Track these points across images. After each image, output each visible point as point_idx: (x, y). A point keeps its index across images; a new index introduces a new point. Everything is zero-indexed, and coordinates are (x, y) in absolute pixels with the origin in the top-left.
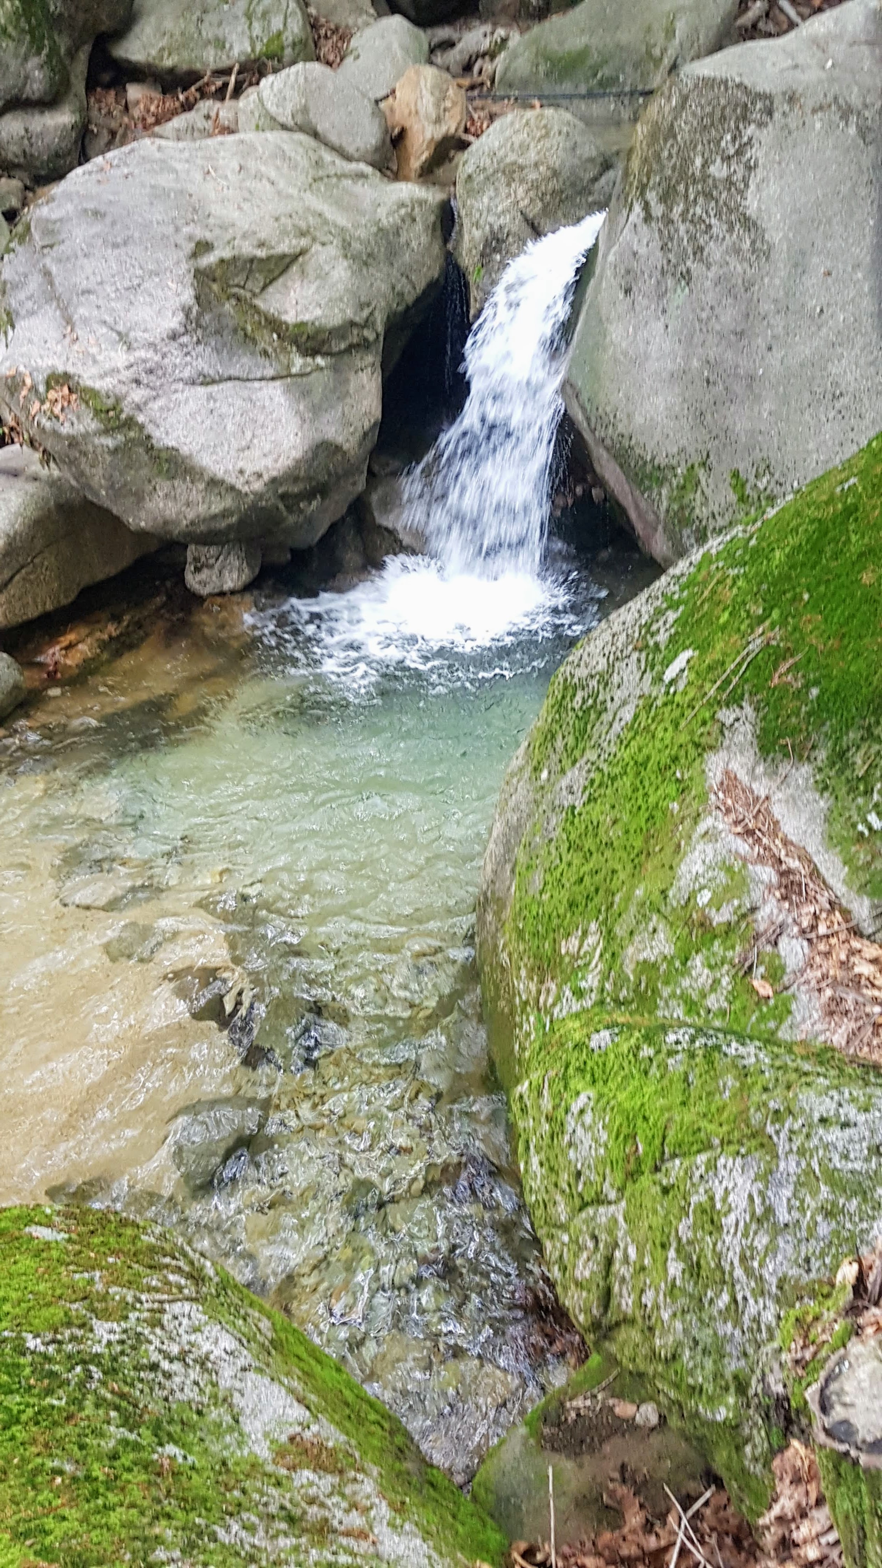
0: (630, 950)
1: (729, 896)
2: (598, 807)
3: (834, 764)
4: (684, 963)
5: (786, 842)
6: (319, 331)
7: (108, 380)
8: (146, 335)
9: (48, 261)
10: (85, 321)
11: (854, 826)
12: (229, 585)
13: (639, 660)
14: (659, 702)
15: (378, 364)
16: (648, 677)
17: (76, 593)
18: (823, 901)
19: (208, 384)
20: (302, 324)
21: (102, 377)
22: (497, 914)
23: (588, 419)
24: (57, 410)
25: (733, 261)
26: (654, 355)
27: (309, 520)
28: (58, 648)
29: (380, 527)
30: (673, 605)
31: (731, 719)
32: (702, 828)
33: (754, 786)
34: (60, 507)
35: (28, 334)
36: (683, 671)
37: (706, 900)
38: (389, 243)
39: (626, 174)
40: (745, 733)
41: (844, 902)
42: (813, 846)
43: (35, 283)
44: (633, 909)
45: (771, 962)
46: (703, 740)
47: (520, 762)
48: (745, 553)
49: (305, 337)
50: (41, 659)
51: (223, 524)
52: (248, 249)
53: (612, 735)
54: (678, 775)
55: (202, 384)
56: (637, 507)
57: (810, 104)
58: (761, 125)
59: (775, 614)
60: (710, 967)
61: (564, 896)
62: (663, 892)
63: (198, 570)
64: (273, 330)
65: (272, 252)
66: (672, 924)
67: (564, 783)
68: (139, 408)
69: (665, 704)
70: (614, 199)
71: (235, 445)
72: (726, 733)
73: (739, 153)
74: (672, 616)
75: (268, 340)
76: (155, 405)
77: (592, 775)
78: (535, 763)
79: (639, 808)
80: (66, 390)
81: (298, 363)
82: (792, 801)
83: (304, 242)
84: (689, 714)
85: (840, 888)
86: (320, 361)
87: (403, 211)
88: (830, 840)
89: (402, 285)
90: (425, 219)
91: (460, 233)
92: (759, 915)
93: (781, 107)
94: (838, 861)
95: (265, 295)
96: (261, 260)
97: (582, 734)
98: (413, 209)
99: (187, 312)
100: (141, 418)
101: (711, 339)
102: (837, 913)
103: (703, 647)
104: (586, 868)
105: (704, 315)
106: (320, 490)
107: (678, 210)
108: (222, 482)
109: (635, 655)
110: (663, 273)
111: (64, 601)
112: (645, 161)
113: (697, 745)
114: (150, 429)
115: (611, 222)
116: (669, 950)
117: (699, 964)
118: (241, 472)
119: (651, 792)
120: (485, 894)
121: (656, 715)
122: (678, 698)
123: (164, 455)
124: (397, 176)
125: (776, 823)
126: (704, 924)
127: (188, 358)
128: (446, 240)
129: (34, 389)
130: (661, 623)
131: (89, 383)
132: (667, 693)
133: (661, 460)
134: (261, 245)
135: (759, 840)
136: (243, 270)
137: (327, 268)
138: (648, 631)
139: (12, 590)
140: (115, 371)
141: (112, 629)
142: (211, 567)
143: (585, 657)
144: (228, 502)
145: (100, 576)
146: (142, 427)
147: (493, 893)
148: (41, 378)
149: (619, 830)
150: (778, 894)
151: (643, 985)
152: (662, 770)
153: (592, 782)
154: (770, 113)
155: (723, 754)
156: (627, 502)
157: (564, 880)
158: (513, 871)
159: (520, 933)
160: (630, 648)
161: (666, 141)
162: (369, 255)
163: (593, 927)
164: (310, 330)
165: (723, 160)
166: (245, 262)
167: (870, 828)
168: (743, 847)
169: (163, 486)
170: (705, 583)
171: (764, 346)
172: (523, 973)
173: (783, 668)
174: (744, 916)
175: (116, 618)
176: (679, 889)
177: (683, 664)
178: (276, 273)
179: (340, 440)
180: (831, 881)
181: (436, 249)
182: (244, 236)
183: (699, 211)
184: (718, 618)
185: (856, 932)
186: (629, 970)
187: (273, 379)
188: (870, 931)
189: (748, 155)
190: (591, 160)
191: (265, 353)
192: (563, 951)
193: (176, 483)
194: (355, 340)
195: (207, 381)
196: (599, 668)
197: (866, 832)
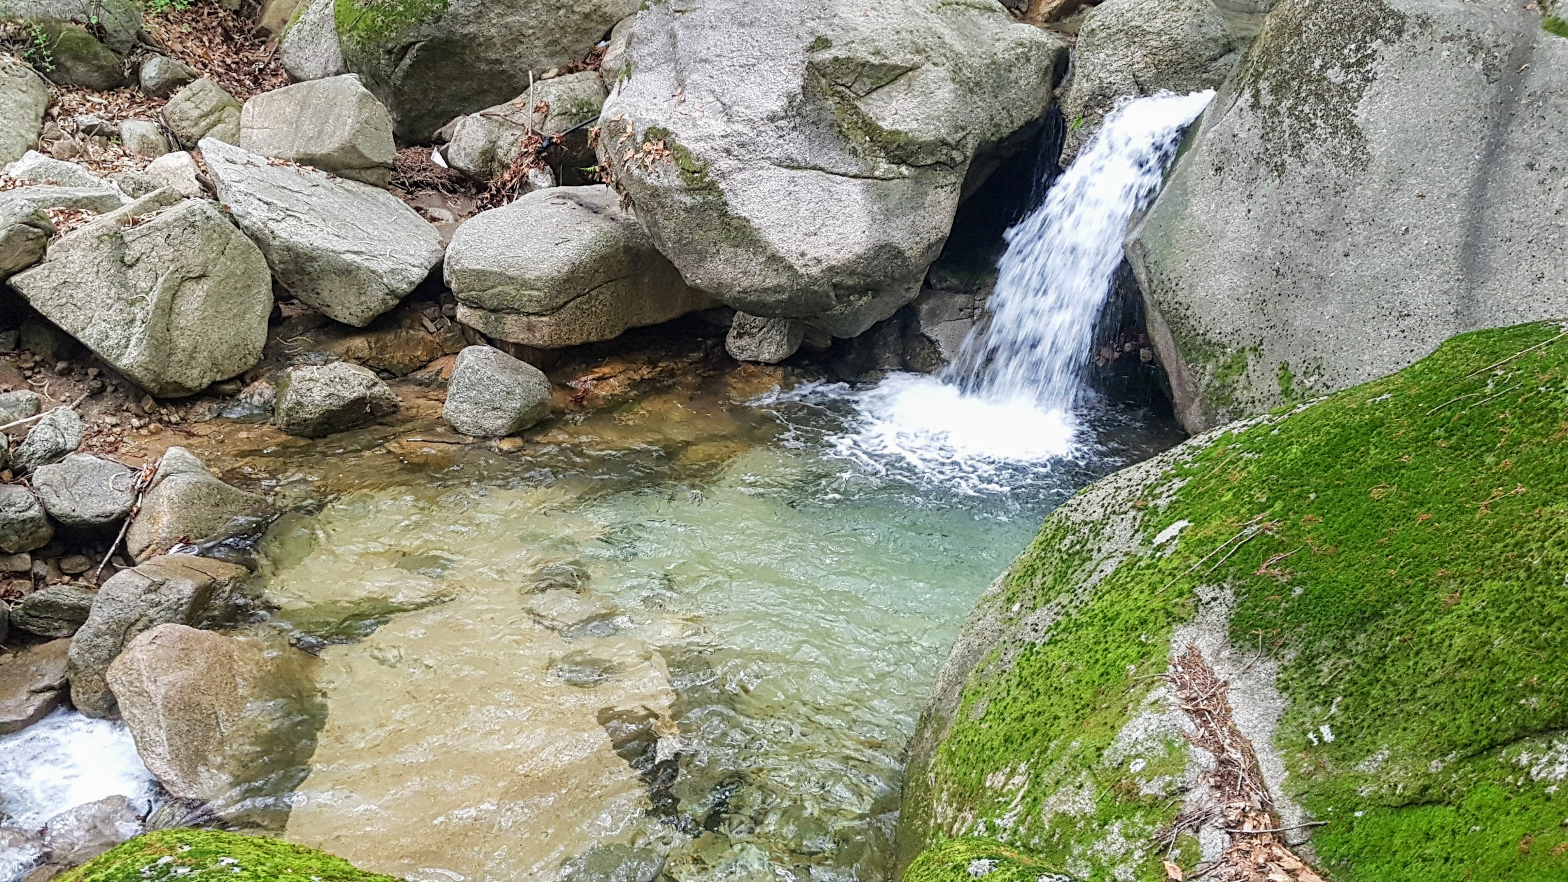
0: (1052, 799)
1: (1162, 770)
2: (1057, 652)
3: (1300, 666)
4: (1101, 826)
5: (1233, 732)
6: (910, 142)
7: (702, 144)
8: (748, 112)
9: (676, 25)
10: (696, 86)
11: (1305, 733)
12: (765, 356)
13: (1135, 518)
14: (1142, 564)
15: (958, 186)
16: (1139, 536)
17: (622, 331)
18: (1256, 798)
19: (793, 168)
20: (897, 133)
21: (697, 140)
22: (936, 732)
23: (1150, 281)
24: (648, 161)
25: (1330, 164)
26: (1231, 235)
27: (856, 314)
28: (591, 377)
29: (923, 335)
30: (1181, 474)
31: (1208, 598)
32: (1152, 696)
33: (1215, 668)
34: (627, 249)
35: (640, 87)
36: (1173, 538)
37: (1138, 768)
38: (999, 76)
39: (1245, 59)
40: (1218, 614)
41: (1276, 805)
42: (1260, 742)
43: (660, 42)
44: (1065, 759)
45: (1189, 846)
46: (1175, 610)
47: (996, 589)
48: (1264, 441)
49: (895, 145)
50: (572, 384)
51: (771, 298)
52: (863, 53)
53: (1088, 585)
54: (1143, 638)
55: (787, 167)
56: (1179, 375)
57: (1442, 32)
58: (1388, 42)
59: (1278, 506)
60: (1127, 837)
61: (1002, 729)
62: (1098, 749)
63: (740, 336)
64: (867, 133)
65: (885, 61)
66: (1099, 784)
67: (1031, 619)
68: (723, 175)
69: (1148, 567)
70: (1227, 81)
71: (804, 229)
72: (1201, 608)
73: (1359, 63)
74: (1178, 484)
75: (859, 140)
76: (739, 177)
77: (1059, 618)
78: (1009, 594)
79: (1097, 661)
80: (661, 145)
81: (883, 167)
82: (1250, 692)
83: (917, 58)
84: (1168, 581)
85: (1276, 792)
86: (904, 169)
87: (1020, 50)
88: (1278, 741)
89: (1002, 118)
90: (1041, 61)
91: (1070, 82)
92: (1187, 797)
93: (1412, 28)
94: (1281, 763)
95: (867, 99)
96: (873, 65)
97: (1062, 577)
98: (1030, 50)
99: (791, 98)
100: (722, 186)
101: (1290, 233)
102: (1266, 816)
103: (1200, 521)
104: (1029, 708)
105: (1288, 208)
106: (873, 289)
107: (1287, 103)
108: (782, 259)
109: (1133, 513)
110: (1257, 160)
111: (608, 336)
112: (1266, 51)
113: (1168, 614)
114: (729, 197)
115: (1218, 102)
116: (1090, 809)
117: (1116, 830)
118: (803, 255)
119: (1112, 648)
120: (930, 709)
121: (1137, 575)
122: (1161, 564)
123: (734, 223)
124: (1024, 17)
125: (1228, 710)
126: (1131, 792)
127: (781, 141)
128: (1055, 85)
129: (632, 137)
130: (1165, 488)
131: (684, 143)
132: (1152, 557)
133: (1212, 336)
134: (877, 53)
135: (1206, 722)
136: (853, 71)
137: (933, 86)
138: (1150, 494)
139: (564, 314)
140: (711, 137)
141: (645, 372)
142: (752, 336)
143: (1084, 503)
144: (783, 280)
145: (648, 321)
146: (721, 193)
147: (937, 710)
148: (641, 129)
149: (1070, 678)
150: (1212, 781)
151: (1055, 838)
152: (1129, 629)
153: (1058, 624)
154: (1399, 33)
155: (1192, 630)
156: (1171, 368)
157: (1006, 715)
158: (961, 694)
159: (952, 755)
160: (1130, 504)
161: (1290, 36)
162: (977, 84)
163: (1023, 767)
164: (902, 140)
165: (1342, 66)
166: (857, 65)
167: (1320, 739)
168: (1189, 725)
169: (727, 251)
170: (1218, 460)
171: (1341, 251)
172: (945, 796)
173: (1273, 559)
174: (1173, 794)
175: (653, 363)
176: (1116, 750)
177: (1175, 532)
178: (886, 80)
179: (904, 246)
180: (1269, 782)
181: (1043, 92)
182: (863, 41)
183: (1307, 109)
184: (1221, 496)
185: (1281, 839)
186: (1046, 818)
187: (855, 177)
188: (1295, 841)
189: (1368, 68)
190: (1215, 40)
191: (854, 152)
192: (988, 784)
193: (739, 251)
194: (943, 158)
195: (792, 165)
196: (1095, 517)
197: (1316, 743)
